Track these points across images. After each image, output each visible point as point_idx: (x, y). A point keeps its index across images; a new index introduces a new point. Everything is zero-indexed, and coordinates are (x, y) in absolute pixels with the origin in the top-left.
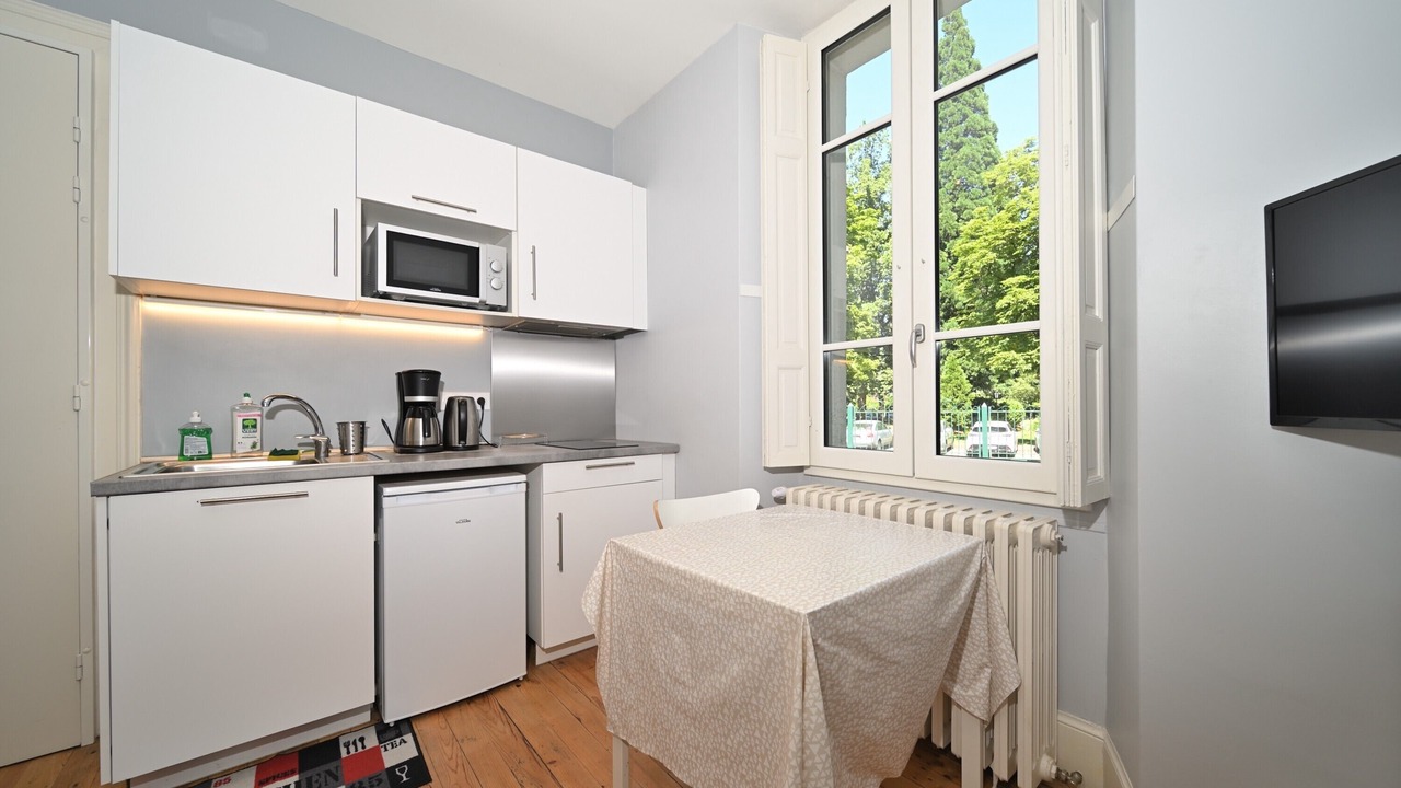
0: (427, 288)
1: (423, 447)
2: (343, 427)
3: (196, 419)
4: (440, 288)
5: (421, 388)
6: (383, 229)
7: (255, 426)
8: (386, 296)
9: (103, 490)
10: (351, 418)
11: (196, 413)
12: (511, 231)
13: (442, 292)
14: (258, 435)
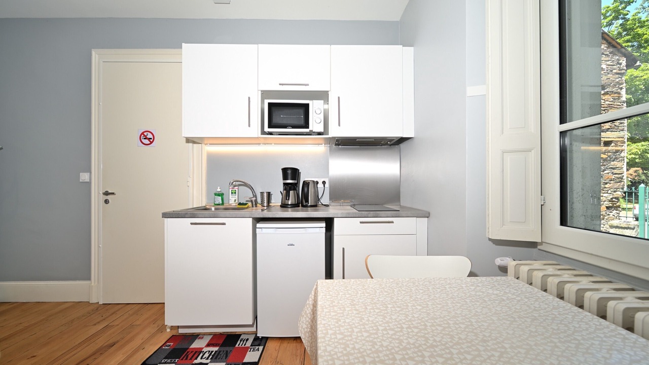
0: (285, 127)
1: (291, 205)
2: (262, 193)
3: (219, 190)
4: (291, 126)
5: (289, 177)
6: (267, 102)
7: (235, 193)
8: (271, 134)
9: (166, 215)
10: (266, 190)
11: (219, 187)
12: (328, 92)
13: (293, 128)
14: (237, 196)
